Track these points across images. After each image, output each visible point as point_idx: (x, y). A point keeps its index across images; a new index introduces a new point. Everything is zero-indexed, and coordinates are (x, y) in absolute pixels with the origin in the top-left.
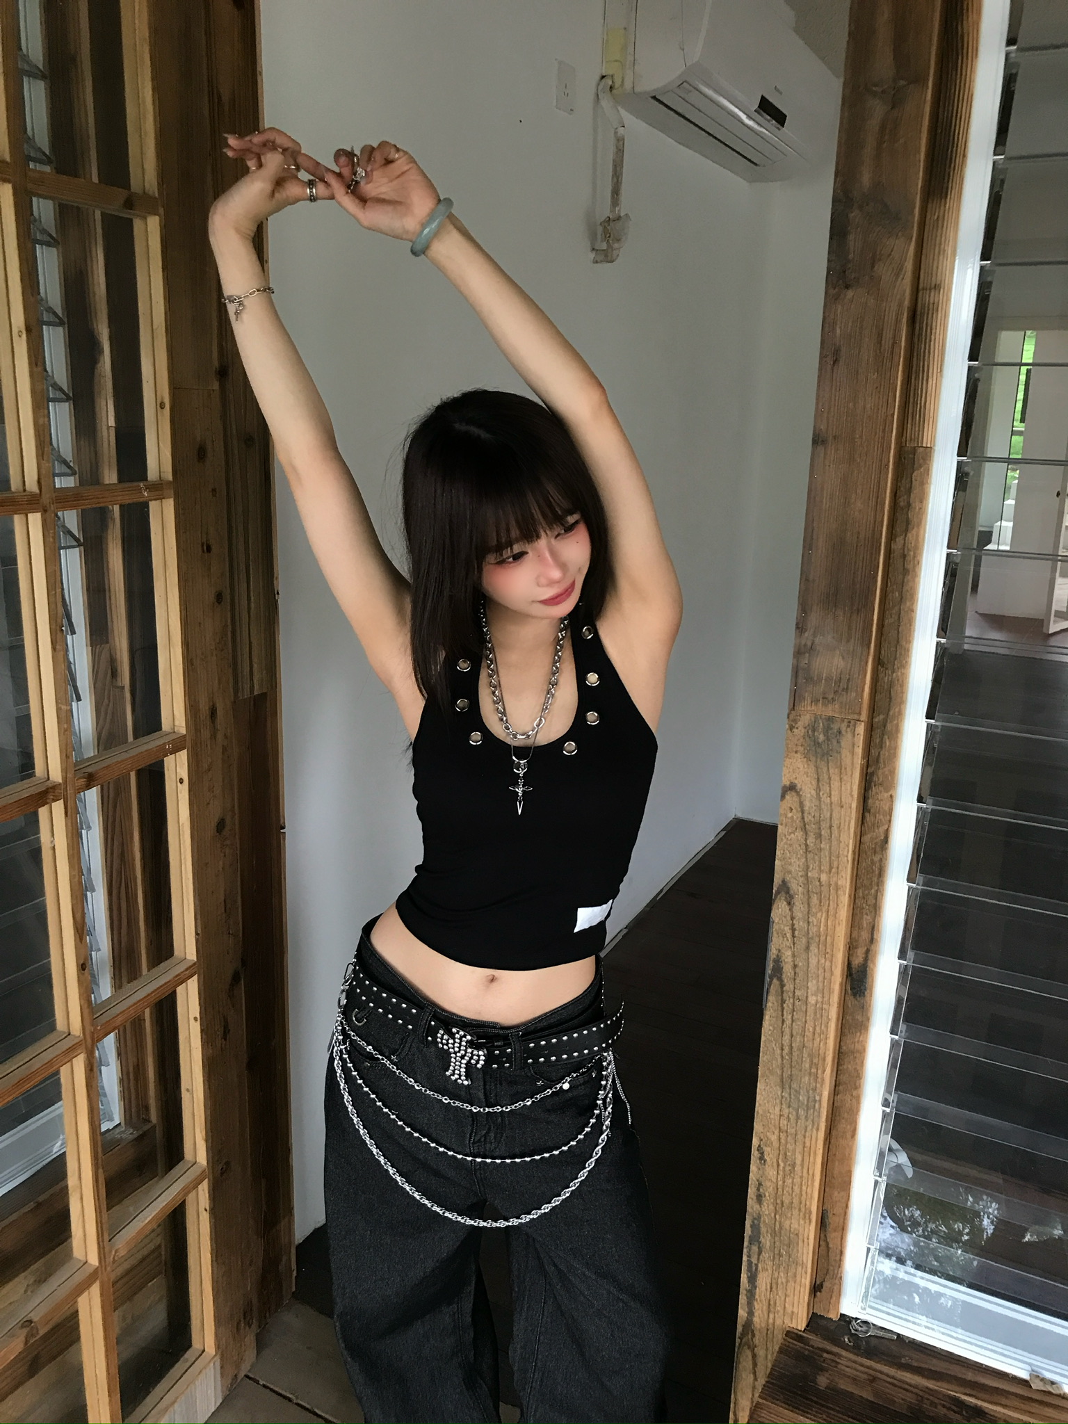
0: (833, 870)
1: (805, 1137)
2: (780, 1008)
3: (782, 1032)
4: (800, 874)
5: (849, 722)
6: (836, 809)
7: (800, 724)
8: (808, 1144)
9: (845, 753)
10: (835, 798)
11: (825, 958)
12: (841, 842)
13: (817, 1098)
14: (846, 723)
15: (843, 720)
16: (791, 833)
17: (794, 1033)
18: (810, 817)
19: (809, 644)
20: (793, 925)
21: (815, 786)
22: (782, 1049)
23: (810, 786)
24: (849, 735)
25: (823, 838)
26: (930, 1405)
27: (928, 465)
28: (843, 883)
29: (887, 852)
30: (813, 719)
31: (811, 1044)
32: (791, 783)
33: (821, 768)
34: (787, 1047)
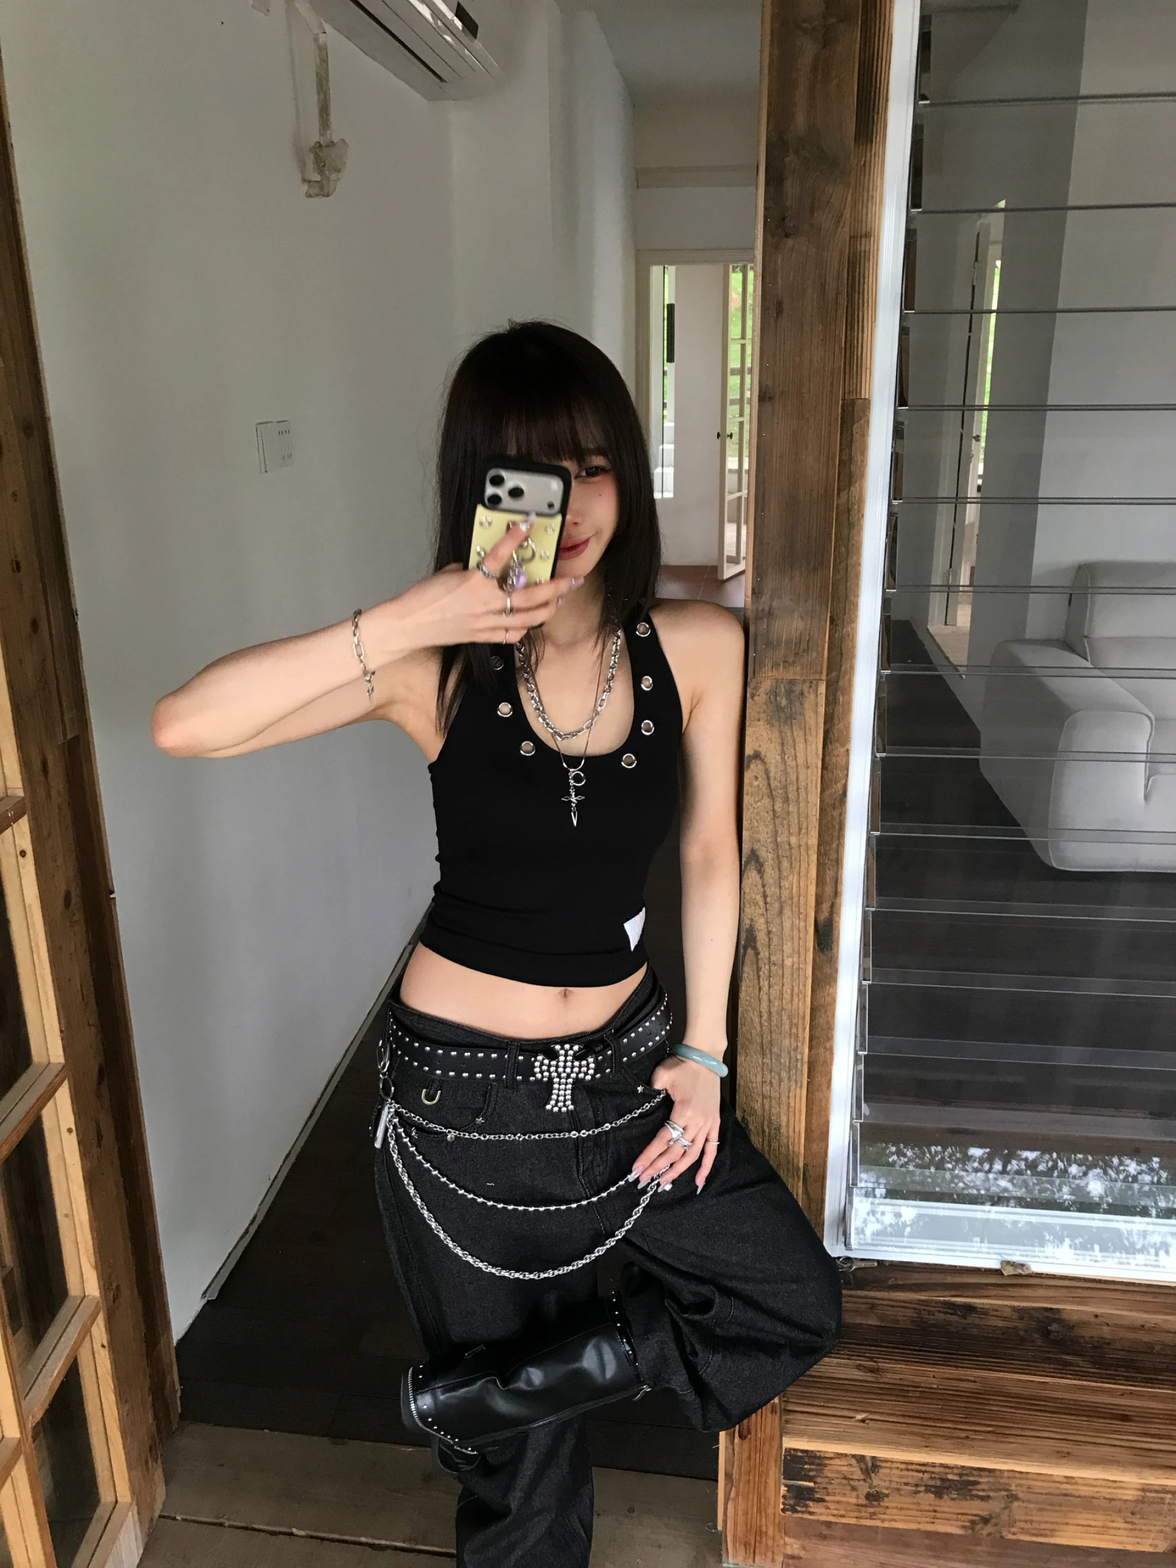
0: (803, 831)
1: (789, 1097)
2: (756, 977)
3: (760, 1000)
4: (769, 840)
5: (811, 682)
6: (802, 772)
7: (762, 691)
8: (792, 1104)
9: (809, 713)
10: (801, 760)
11: (799, 919)
12: (808, 802)
13: (799, 1057)
14: (808, 684)
15: (804, 681)
16: (757, 802)
17: (772, 998)
18: (776, 783)
19: (767, 609)
20: (764, 892)
21: (779, 752)
22: (761, 1017)
23: (775, 751)
24: (812, 696)
25: (790, 801)
26: (929, 1315)
27: (868, 417)
28: (813, 841)
29: (845, 806)
30: (774, 684)
31: (790, 1005)
32: (756, 751)
33: (786, 733)
34: (766, 1014)
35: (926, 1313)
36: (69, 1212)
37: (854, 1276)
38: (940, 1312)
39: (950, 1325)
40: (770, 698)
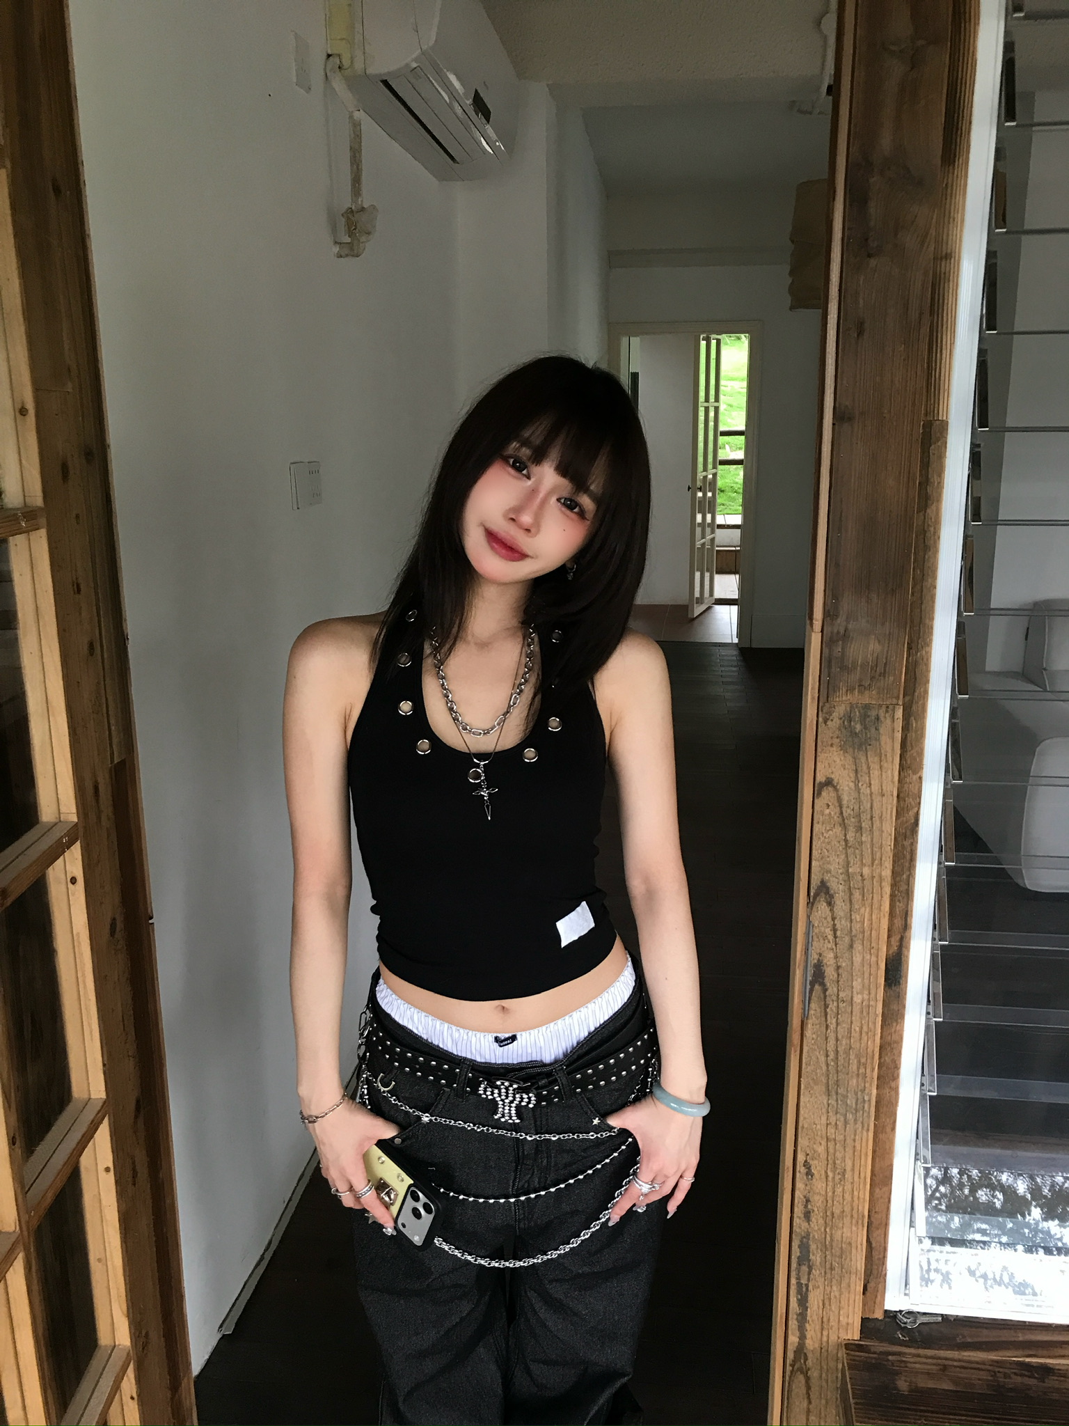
0: (876, 862)
1: (854, 1140)
2: (823, 1014)
3: (827, 1039)
4: (840, 871)
5: (888, 707)
6: (877, 799)
7: (835, 715)
8: (858, 1148)
9: (885, 739)
10: (875, 788)
11: (871, 954)
12: (882, 831)
13: (866, 1098)
14: (884, 708)
15: (880, 706)
16: (828, 831)
17: (840, 1037)
18: (849, 811)
19: (842, 631)
20: (834, 925)
21: (853, 779)
22: (827, 1056)
23: (848, 778)
24: (889, 721)
25: (864, 830)
26: (1005, 1377)
27: (946, 438)
28: (887, 873)
29: (917, 836)
30: (848, 709)
31: (858, 1044)
32: (828, 778)
33: (860, 759)
34: (832, 1053)
35: (1001, 1375)
36: (102, 1256)
37: (919, 1332)
38: (1015, 1374)
39: (1029, 1389)
40: (844, 722)
